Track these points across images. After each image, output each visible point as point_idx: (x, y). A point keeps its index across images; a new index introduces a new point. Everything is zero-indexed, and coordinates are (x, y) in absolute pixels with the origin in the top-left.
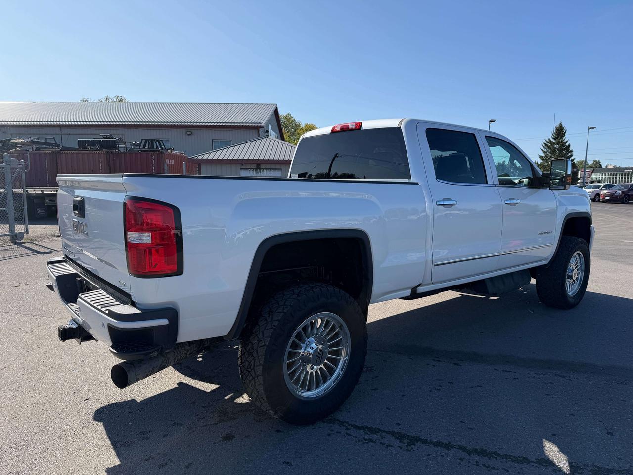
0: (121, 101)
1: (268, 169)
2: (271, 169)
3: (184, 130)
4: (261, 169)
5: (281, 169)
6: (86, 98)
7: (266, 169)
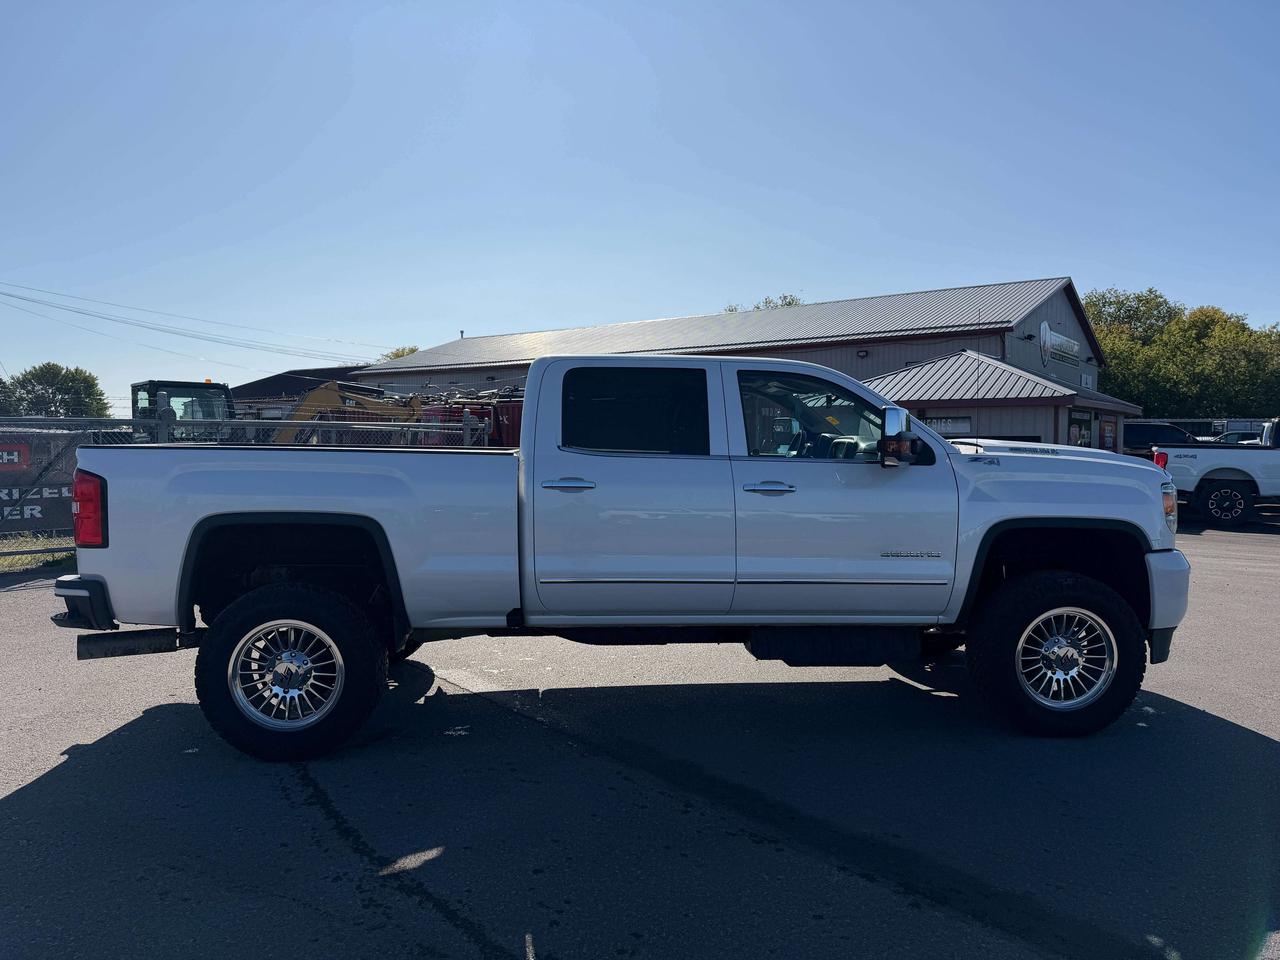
0: (790, 304)
1: (941, 418)
2: (947, 418)
3: (854, 350)
4: (927, 419)
5: (970, 418)
6: (734, 304)
7: (937, 419)
